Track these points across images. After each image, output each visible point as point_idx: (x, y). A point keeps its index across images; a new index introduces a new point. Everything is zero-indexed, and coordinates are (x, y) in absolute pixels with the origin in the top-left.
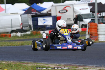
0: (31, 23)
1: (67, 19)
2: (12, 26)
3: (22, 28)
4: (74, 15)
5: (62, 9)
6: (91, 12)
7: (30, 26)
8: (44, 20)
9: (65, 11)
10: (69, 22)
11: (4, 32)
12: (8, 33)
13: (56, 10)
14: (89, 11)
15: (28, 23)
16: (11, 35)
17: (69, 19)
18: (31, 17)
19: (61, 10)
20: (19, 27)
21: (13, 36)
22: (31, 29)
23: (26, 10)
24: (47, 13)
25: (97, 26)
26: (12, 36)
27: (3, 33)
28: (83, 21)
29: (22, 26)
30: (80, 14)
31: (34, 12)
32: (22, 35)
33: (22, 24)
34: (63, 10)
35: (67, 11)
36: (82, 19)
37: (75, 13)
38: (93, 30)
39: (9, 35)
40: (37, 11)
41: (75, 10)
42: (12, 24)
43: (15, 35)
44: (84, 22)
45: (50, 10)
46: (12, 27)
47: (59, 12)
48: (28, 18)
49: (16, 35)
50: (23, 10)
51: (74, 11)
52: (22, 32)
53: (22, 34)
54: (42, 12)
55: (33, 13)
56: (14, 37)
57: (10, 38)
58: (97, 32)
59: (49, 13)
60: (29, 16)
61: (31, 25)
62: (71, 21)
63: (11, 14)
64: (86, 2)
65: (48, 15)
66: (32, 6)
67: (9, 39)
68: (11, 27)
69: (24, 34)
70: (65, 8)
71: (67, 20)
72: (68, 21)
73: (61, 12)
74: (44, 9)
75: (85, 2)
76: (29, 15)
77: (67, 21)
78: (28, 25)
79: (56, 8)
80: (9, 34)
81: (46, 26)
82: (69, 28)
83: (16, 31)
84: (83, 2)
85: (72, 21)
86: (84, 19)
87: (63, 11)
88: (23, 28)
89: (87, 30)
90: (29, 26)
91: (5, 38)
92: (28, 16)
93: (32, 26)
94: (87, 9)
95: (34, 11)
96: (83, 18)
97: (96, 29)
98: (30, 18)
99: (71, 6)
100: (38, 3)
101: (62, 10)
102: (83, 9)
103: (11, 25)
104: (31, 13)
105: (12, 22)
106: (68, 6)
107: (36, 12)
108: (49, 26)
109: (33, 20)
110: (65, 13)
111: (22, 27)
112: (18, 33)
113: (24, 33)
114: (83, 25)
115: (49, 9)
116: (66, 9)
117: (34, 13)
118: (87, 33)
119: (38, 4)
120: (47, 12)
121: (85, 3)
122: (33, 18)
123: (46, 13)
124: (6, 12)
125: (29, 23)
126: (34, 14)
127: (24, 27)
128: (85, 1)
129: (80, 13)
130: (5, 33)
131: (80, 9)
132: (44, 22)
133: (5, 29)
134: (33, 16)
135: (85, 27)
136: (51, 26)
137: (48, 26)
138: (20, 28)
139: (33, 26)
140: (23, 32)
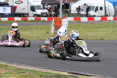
6: (42, 4)
8: (4, 8)
9: (21, 2)
13: (13, 1)
14: (41, 3)
17: (24, 9)
24: (5, 2)
25: (61, 20)
28: (35, 11)
35: (22, 2)
36: (35, 9)
38: (58, 23)
41: (29, 2)
47: (16, 3)
58: (61, 25)
59: (6, 2)
73: (17, 2)
77: (22, 10)
81: (5, 14)
82: (24, 16)
87: (19, 2)
89: (53, 23)
97: (60, 23)
101: (18, 1)
108: (8, 14)
110: (20, 3)
118: (53, 25)
131: (33, 2)
132: (4, 11)
136: (9, 14)
137: (6, 14)
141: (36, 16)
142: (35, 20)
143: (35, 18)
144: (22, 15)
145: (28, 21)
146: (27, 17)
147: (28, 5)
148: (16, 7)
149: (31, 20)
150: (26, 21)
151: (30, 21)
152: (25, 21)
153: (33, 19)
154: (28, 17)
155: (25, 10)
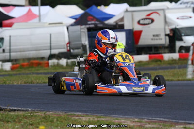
0: (85, 41)
1: (154, 36)
2: (51, 46)
3: (70, 50)
4: (165, 29)
5: (144, 17)
7: (84, 47)
9: (150, 21)
10: (156, 41)
11: (35, 57)
12: (43, 58)
13: (133, 19)
15: (80, 42)
16: (48, 64)
17: (157, 35)
18: (86, 31)
19: (142, 19)
20: (64, 48)
21: (53, 64)
22: (87, 54)
23: (77, 17)
26: (51, 66)
27: (35, 59)
28: (181, 40)
29: (69, 46)
30: (177, 27)
31: (93, 22)
32: (69, 63)
33: (69, 43)
34: (147, 19)
35: (153, 21)
36: (181, 36)
37: (168, 26)
39: (45, 64)
40: (97, 20)
41: (167, 20)
42: (51, 44)
43: (56, 64)
44: (185, 42)
45: (122, 19)
46: (51, 49)
47: (139, 22)
48: (81, 32)
49: (58, 63)
50: (72, 18)
51: (166, 22)
52: (69, 59)
53: (70, 61)
54: (107, 22)
55: (89, 23)
56: (54, 66)
57: (46, 68)
59: (120, 23)
60: (83, 29)
61: (86, 46)
62: (159, 39)
63: (50, 24)
64: (188, 5)
65: (118, 27)
66: (88, 10)
67: (45, 71)
68: (49, 48)
69: (72, 62)
70: (149, 15)
71: (152, 37)
72: (155, 39)
73: (141, 22)
74: (110, 17)
75: (186, 5)
76: (83, 26)
77: (152, 39)
78: (81, 45)
79: (132, 16)
80: (45, 61)
82: (156, 52)
83: (59, 56)
84: (183, 6)
85: (161, 39)
86: (185, 35)
87: (146, 22)
88: (72, 51)
89: (190, 57)
90: (81, 48)
91: (37, 68)
92: (81, 29)
93: (88, 47)
94: (190, 17)
95: (92, 20)
96: (183, 35)
98: (84, 32)
99: (161, 13)
100: (100, 5)
101: (144, 19)
102: (183, 19)
103: (49, 45)
104: (86, 24)
105: (52, 39)
106: (155, 12)
107: (96, 22)
109: (89, 37)
110: (148, 24)
111: (69, 48)
112: (63, 59)
113: (73, 60)
114: (181, 48)
115: (121, 17)
116: (151, 17)
117: (92, 24)
118: (190, 62)
119: (99, 8)
120: (116, 22)
121: (186, 7)
122: (90, 33)
123: (115, 24)
124: (40, 20)
125: (83, 43)
126: (93, 26)
127: (73, 49)
128: (187, 3)
129: (178, 25)
130: (38, 59)
131: (178, 18)
133: (38, 52)
134: (89, 30)
135: (185, 52)
138: (65, 50)
139: (90, 47)
140: (71, 58)
141: (183, 51)
142: (180, 59)
143: (180, 56)
144: (153, 50)
145: (164, 61)
146: (162, 53)
147: (167, 27)
148: (140, 32)
149: (171, 59)
150: (159, 63)
151: (169, 61)
152: (156, 61)
153: (174, 58)
154: (165, 53)
155: (161, 37)
